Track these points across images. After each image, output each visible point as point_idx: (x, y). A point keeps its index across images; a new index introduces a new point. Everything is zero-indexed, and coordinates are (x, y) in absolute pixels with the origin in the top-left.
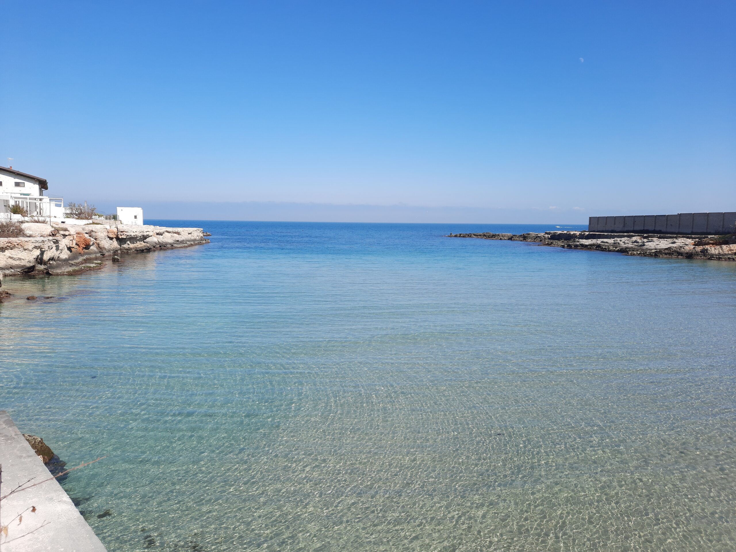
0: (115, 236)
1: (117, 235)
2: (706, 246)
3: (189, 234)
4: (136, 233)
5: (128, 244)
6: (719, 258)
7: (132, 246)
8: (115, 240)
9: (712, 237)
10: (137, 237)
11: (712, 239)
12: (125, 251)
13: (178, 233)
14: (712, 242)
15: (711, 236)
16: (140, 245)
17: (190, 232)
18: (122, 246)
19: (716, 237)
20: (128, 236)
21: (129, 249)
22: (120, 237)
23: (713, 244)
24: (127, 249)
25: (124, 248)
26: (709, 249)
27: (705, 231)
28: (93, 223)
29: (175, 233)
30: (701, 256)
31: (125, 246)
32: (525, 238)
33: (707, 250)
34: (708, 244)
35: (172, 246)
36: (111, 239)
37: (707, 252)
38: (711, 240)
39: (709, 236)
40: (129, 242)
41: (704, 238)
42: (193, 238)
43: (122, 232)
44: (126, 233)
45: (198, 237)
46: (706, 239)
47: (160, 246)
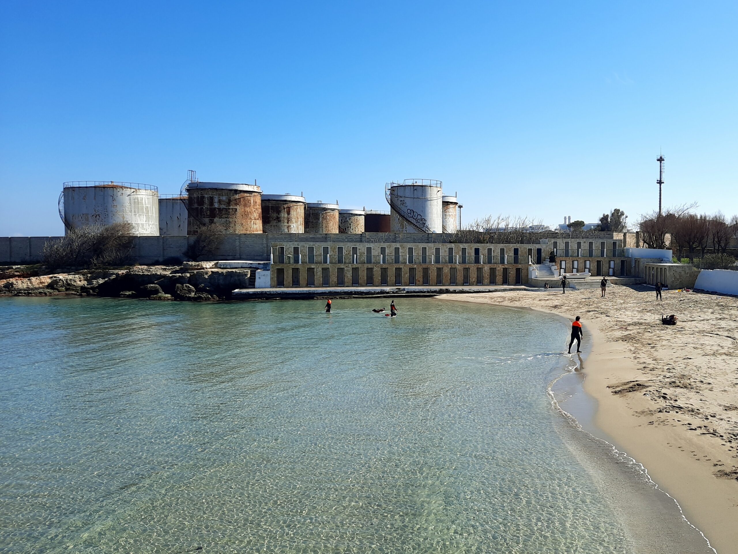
2: (11, 279)
6: (28, 292)
26: (15, 282)
27: (8, 260)
30: (5, 293)
33: (12, 284)
34: (13, 276)
37: (12, 287)
39: (14, 267)
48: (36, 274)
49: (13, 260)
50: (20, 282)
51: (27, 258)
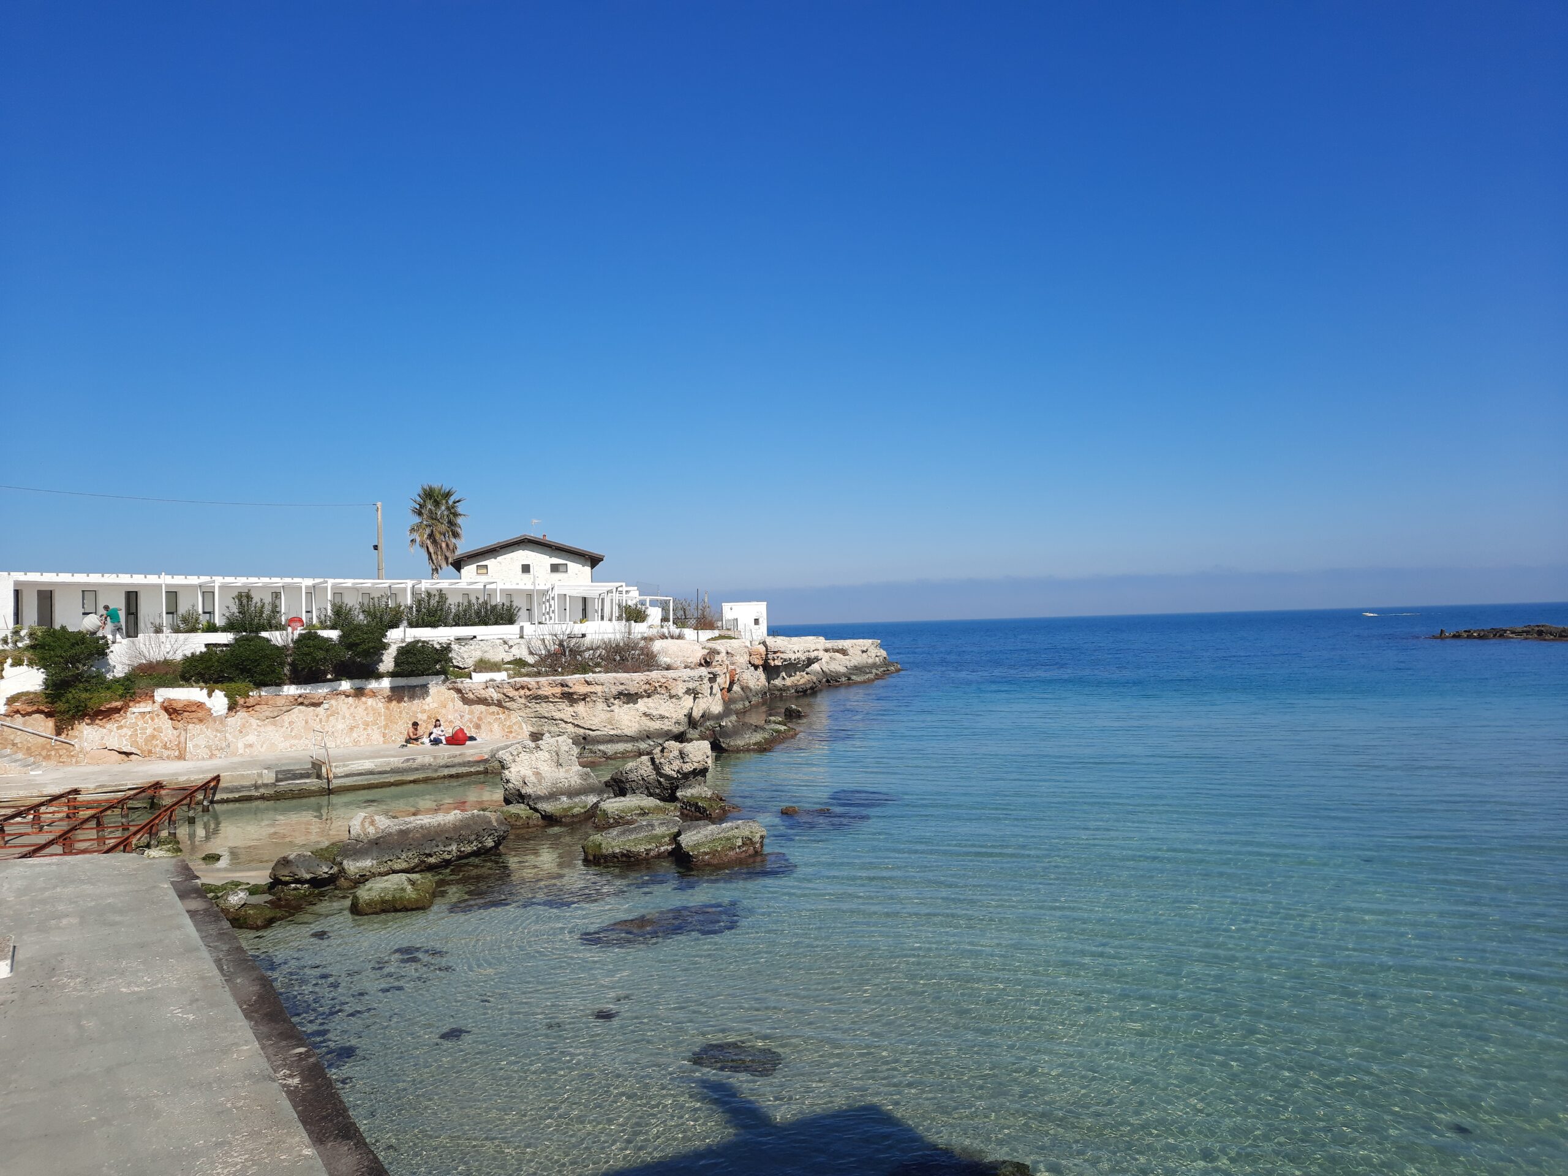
0: (761, 662)
1: (766, 660)
3: (863, 652)
4: (798, 655)
5: (784, 678)
7: (789, 682)
8: (761, 669)
10: (798, 663)
12: (776, 692)
13: (844, 652)
16: (800, 679)
17: (865, 649)
18: (772, 682)
20: (785, 660)
21: (785, 689)
22: (772, 663)
24: (780, 690)
25: (775, 686)
28: (721, 637)
29: (838, 651)
31: (778, 682)
35: (849, 679)
36: (756, 667)
40: (784, 674)
42: (870, 661)
43: (775, 652)
44: (782, 655)
45: (877, 659)
47: (828, 681)
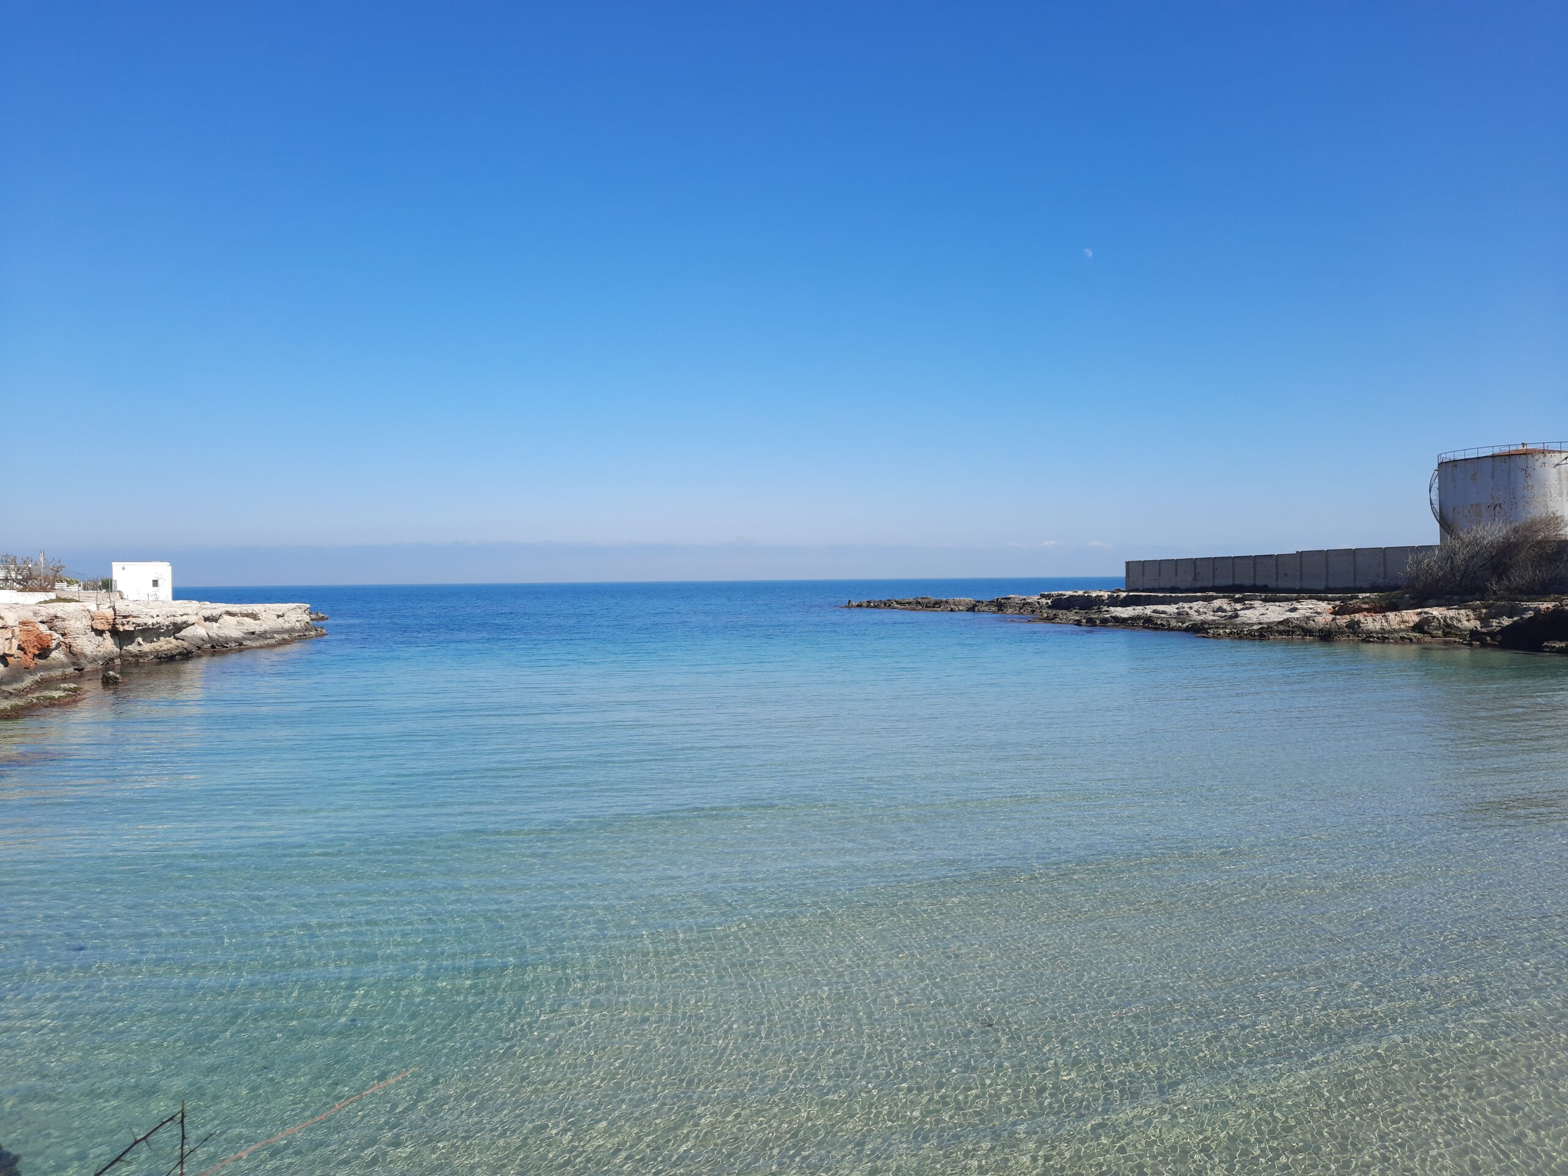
0: (107, 627)
1: (114, 625)
2: (1357, 615)
3: (279, 616)
4: (159, 620)
5: (140, 644)
6: (1383, 637)
7: (147, 647)
8: (107, 635)
9: (1367, 597)
10: (160, 628)
11: (1366, 600)
12: (131, 659)
13: (254, 616)
14: (1367, 606)
15: (1364, 595)
16: (165, 644)
17: (280, 613)
18: (125, 648)
19: (1373, 595)
20: (139, 625)
21: (142, 655)
22: (121, 629)
23: (1368, 610)
24: (136, 656)
25: (129, 652)
26: (1362, 620)
27: (1351, 585)
28: (59, 599)
29: (247, 615)
30: (1348, 636)
31: (133, 648)
32: (1000, 606)
33: (1359, 622)
34: (1360, 610)
35: (241, 644)
36: (100, 633)
37: (1359, 627)
38: (1365, 603)
39: (1361, 596)
40: (140, 640)
41: (1352, 598)
42: (287, 626)
43: (125, 617)
44: (134, 620)
45: (298, 624)
46: (1355, 601)
47: (213, 647)
48: (1395, 608)
49: (1358, 584)
50: (1370, 619)
51: (1380, 581)
